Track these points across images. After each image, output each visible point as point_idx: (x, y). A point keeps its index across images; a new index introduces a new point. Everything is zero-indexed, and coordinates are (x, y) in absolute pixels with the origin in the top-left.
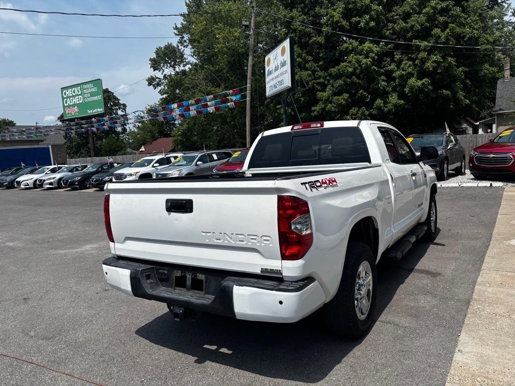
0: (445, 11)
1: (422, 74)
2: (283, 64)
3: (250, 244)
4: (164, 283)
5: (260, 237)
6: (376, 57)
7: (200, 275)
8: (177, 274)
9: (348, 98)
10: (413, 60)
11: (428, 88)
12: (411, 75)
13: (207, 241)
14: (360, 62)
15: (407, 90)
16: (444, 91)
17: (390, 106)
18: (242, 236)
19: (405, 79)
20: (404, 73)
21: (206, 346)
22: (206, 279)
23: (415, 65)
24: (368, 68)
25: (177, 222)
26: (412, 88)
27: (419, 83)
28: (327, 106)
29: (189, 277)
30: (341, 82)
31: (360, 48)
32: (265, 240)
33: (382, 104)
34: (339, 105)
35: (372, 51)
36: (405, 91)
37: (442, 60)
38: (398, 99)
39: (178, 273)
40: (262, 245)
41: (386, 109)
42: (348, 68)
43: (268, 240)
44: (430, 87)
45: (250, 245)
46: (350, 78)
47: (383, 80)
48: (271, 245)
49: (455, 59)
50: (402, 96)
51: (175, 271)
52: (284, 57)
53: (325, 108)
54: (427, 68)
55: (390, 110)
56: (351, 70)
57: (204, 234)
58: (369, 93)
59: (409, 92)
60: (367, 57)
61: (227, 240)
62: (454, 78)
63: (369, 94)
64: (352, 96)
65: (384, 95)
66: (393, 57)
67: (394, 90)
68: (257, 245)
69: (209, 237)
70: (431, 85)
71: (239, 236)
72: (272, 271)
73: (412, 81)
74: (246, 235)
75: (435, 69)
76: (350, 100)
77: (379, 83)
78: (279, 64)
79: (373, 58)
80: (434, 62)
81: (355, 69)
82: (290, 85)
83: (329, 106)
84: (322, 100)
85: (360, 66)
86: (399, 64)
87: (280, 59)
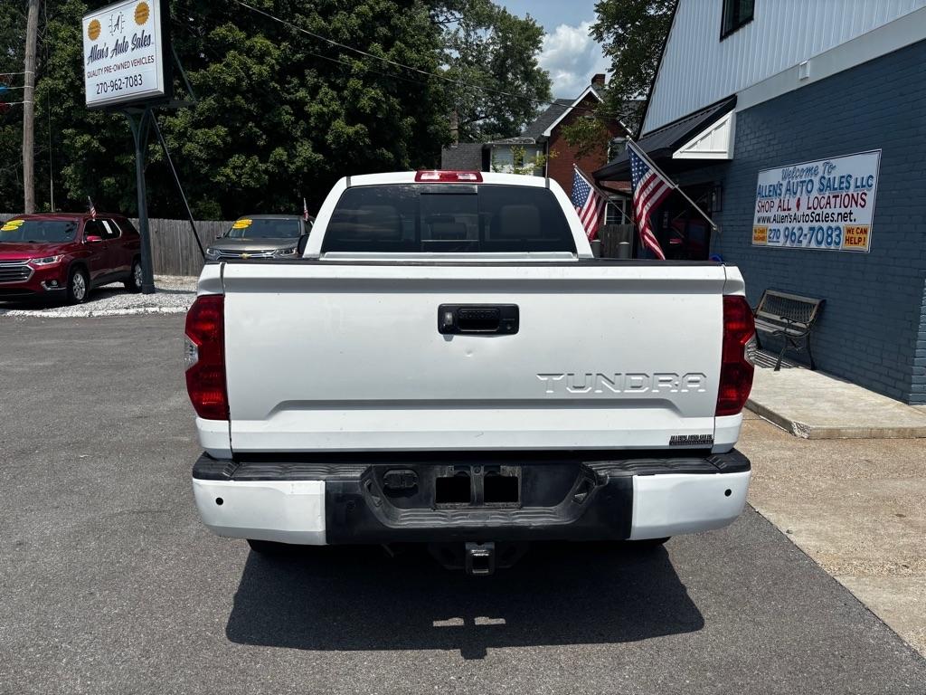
0: (383, 17)
1: (354, 116)
2: (142, 42)
3: (657, 391)
4: (403, 499)
5: (681, 376)
6: (277, 67)
7: (508, 469)
8: (443, 473)
9: (227, 136)
10: (339, 89)
11: (364, 142)
12: (336, 115)
13: (550, 394)
14: (249, 69)
15: (329, 138)
16: (385, 151)
17: (298, 162)
18: (640, 378)
19: (325, 120)
20: (325, 109)
21: (436, 624)
22: (525, 474)
23: (343, 99)
24: (262, 83)
25: (469, 356)
26: (338, 136)
27: (351, 130)
28: (184, 145)
29: (477, 476)
30: (210, 101)
31: (248, 43)
32: (690, 382)
33: (285, 157)
34: (208, 146)
35: (269, 54)
36: (327, 140)
37: (383, 99)
38: (313, 151)
39: (448, 471)
40: (683, 391)
41: (292, 167)
42: (225, 76)
43: (697, 382)
44: (367, 140)
45: (655, 393)
46: (232, 98)
47: (287, 113)
48: (703, 391)
49: (400, 99)
50: (319, 146)
51: (438, 468)
52: (144, 26)
53: (180, 148)
54: (362, 108)
55: (299, 169)
56: (231, 79)
57: (545, 378)
58: (265, 130)
59: (334, 142)
60: (262, 63)
61: (603, 387)
62: (398, 132)
63: (264, 133)
64: (233, 132)
65: (287, 141)
66: (302, 77)
67: (306, 134)
68: (671, 392)
69: (554, 386)
70: (370, 137)
71: (633, 378)
72: (694, 439)
73: (339, 124)
74: (651, 375)
75: (374, 111)
76: (229, 139)
77: (280, 114)
78: (129, 39)
79: (272, 67)
80: (371, 98)
81: (239, 80)
82: (161, 89)
83: (189, 146)
84: (171, 132)
85: (249, 77)
86: (314, 91)
87: (130, 28)
